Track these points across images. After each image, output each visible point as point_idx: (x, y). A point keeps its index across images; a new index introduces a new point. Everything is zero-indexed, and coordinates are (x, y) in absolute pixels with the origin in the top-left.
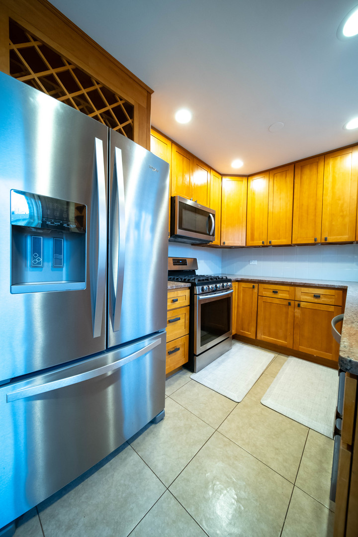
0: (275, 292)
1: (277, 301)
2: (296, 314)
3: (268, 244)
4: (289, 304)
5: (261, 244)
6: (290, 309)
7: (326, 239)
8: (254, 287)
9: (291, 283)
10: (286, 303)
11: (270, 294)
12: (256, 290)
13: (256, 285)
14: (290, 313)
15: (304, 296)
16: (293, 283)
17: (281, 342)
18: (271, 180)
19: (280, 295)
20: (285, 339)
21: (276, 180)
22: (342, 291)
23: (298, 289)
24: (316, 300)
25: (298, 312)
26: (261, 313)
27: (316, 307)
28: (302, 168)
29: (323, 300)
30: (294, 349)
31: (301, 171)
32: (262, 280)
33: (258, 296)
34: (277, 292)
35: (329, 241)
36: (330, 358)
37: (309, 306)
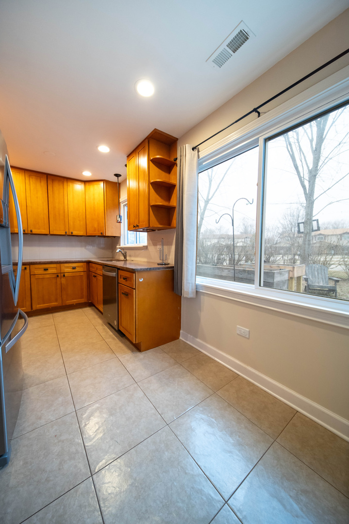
0: (46, 270)
1: (47, 276)
2: (62, 282)
3: (29, 232)
4: (57, 276)
6: (58, 279)
7: (72, 233)
8: (25, 268)
9: (57, 261)
10: (54, 276)
11: (42, 272)
12: (28, 271)
13: (28, 267)
14: (59, 282)
15: (67, 269)
16: (59, 261)
17: (54, 304)
19: (50, 271)
20: (56, 300)
23: (62, 265)
24: (74, 271)
25: (63, 280)
27: (74, 274)
28: (53, 180)
29: (77, 269)
30: (63, 305)
32: (33, 262)
33: (30, 275)
34: (47, 269)
35: (74, 234)
36: (83, 302)
37: (70, 274)
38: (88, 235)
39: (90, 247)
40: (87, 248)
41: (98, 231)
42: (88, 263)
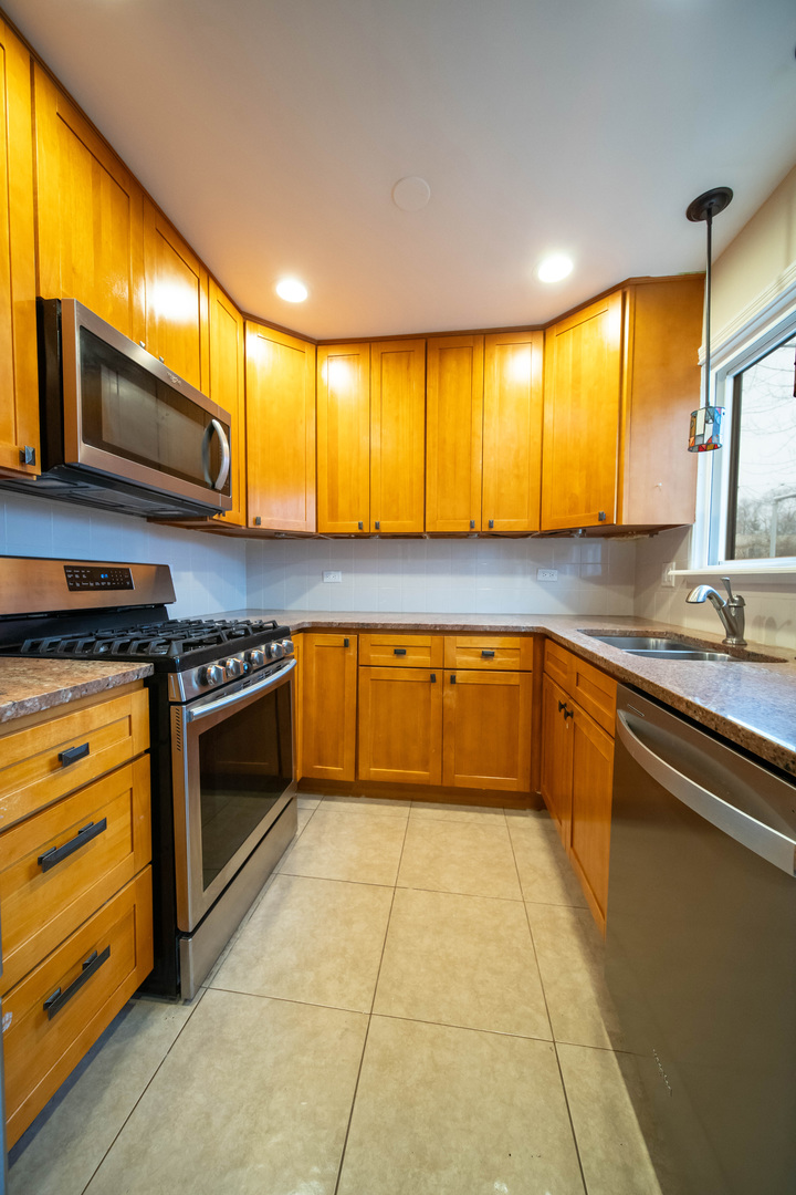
0: (400, 652)
1: (404, 675)
2: (447, 701)
3: (373, 530)
4: (433, 679)
5: (355, 530)
6: (435, 689)
7: (491, 524)
8: (346, 644)
9: (436, 626)
10: (424, 676)
11: (386, 657)
12: (352, 652)
13: (352, 638)
14: (435, 701)
15: (463, 655)
16: (440, 626)
17: (417, 774)
18: (376, 366)
19: (412, 658)
20: (425, 765)
21: (387, 371)
22: (531, 639)
23: (449, 639)
24: (486, 664)
25: (450, 693)
26: (367, 712)
27: (487, 678)
28: (442, 351)
29: (500, 660)
30: (445, 784)
31: (441, 360)
32: (368, 624)
33: (358, 665)
34: (403, 653)
35: (497, 528)
36: (514, 789)
37: (473, 677)
38: (546, 527)
39: (552, 576)
40: (540, 577)
41: (588, 509)
42: (541, 638)
